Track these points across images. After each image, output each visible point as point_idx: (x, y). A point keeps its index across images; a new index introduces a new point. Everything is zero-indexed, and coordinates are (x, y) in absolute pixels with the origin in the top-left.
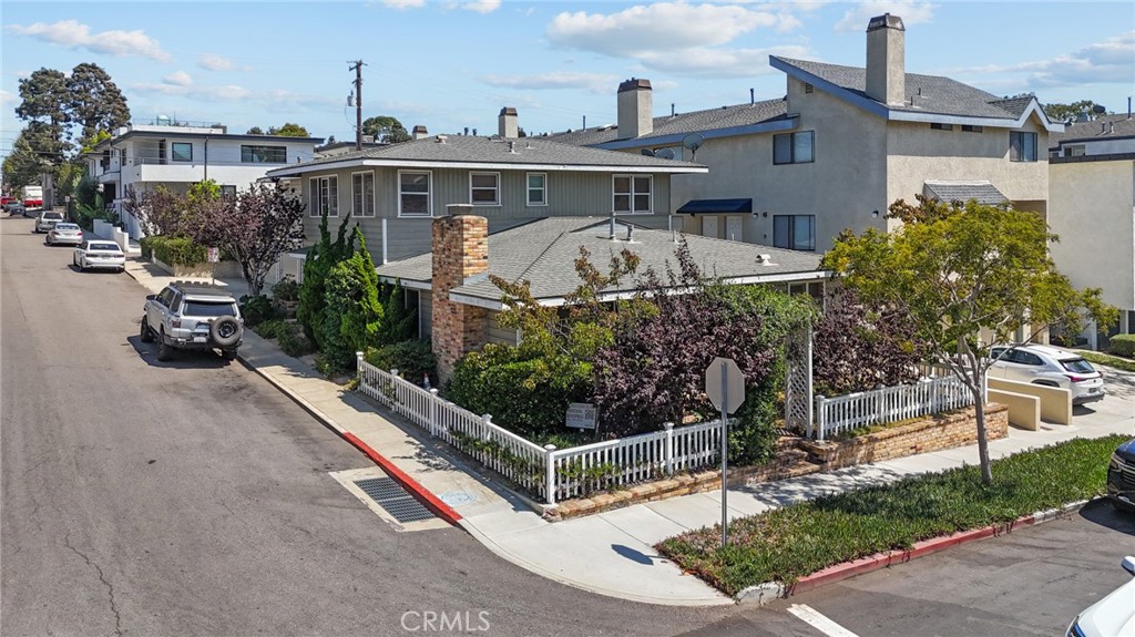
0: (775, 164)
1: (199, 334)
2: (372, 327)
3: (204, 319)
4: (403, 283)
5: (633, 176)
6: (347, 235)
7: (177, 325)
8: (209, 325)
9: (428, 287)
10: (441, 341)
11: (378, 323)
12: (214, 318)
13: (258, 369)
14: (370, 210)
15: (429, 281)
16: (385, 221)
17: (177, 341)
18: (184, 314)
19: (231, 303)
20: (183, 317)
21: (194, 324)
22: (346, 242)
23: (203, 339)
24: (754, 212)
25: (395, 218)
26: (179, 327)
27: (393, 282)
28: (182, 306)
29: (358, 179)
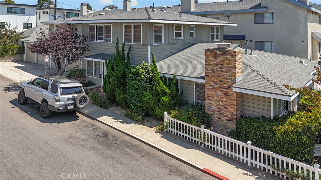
0: (255, 23)
1: (69, 105)
3: (70, 96)
4: (178, 77)
5: (215, 27)
7: (58, 100)
8: (73, 99)
11: (167, 96)
12: (76, 95)
13: (97, 119)
16: (149, 47)
17: (58, 109)
18: (61, 95)
19: (80, 87)
20: (61, 96)
21: (66, 99)
23: (72, 107)
24: (245, 40)
26: (59, 102)
28: (60, 91)
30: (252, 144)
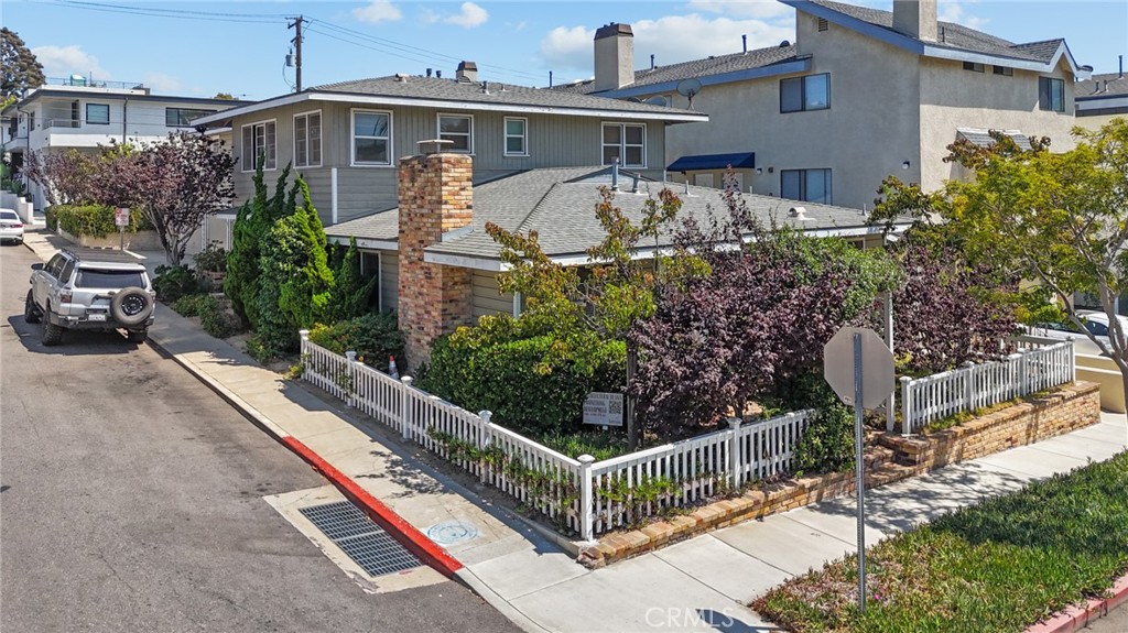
0: (781, 112)
1: (95, 311)
2: (320, 300)
3: (104, 292)
4: (359, 243)
5: (625, 124)
6: (287, 190)
7: (67, 299)
8: (110, 299)
9: (394, 246)
10: (411, 315)
11: (328, 294)
12: (117, 291)
13: (179, 357)
14: (316, 159)
15: (395, 240)
16: (334, 171)
17: (66, 320)
18: (77, 285)
19: (139, 272)
20: (75, 290)
21: (90, 298)
22: (286, 200)
23: (102, 317)
24: (757, 167)
25: (347, 166)
26: (70, 302)
27: (347, 242)
28: (74, 276)
29: (301, 121)
30: (413, 384)
